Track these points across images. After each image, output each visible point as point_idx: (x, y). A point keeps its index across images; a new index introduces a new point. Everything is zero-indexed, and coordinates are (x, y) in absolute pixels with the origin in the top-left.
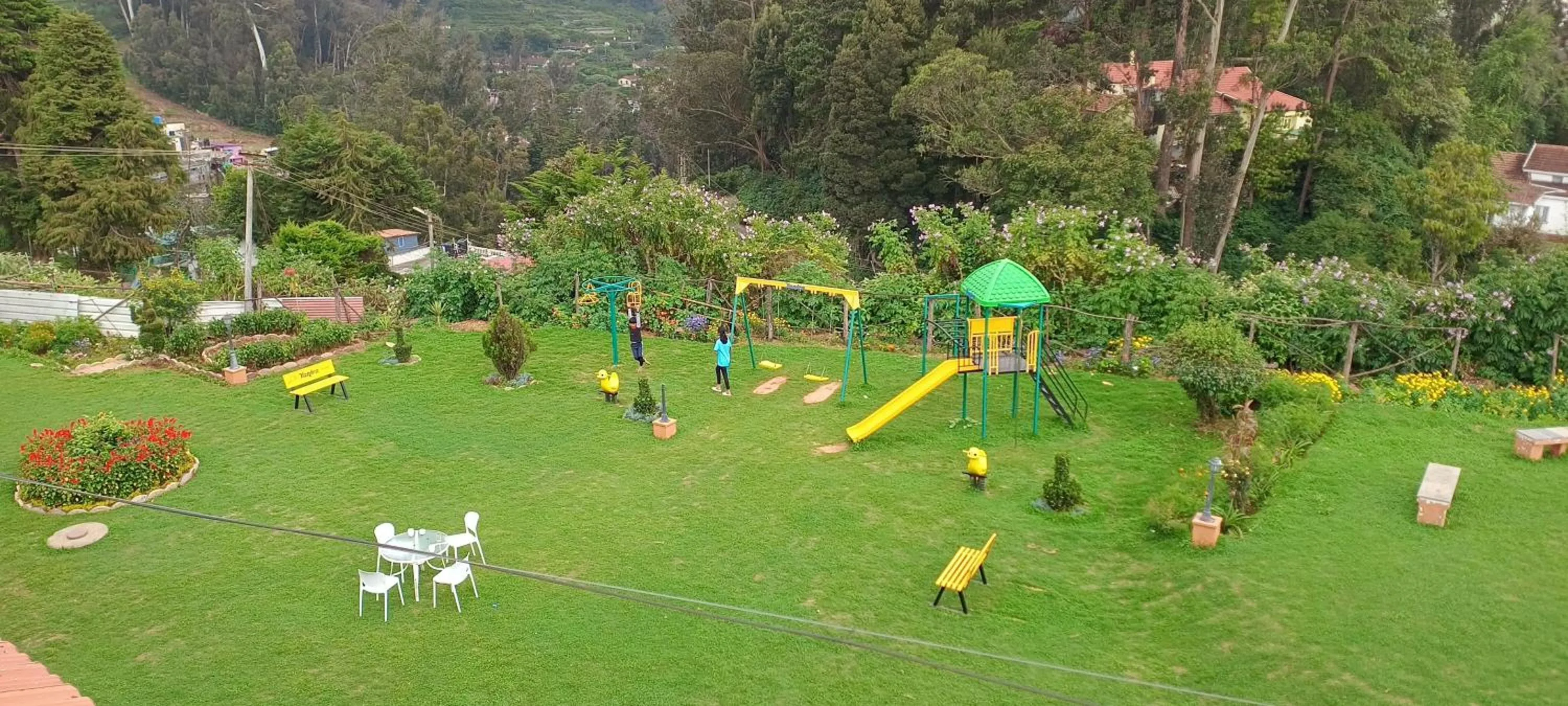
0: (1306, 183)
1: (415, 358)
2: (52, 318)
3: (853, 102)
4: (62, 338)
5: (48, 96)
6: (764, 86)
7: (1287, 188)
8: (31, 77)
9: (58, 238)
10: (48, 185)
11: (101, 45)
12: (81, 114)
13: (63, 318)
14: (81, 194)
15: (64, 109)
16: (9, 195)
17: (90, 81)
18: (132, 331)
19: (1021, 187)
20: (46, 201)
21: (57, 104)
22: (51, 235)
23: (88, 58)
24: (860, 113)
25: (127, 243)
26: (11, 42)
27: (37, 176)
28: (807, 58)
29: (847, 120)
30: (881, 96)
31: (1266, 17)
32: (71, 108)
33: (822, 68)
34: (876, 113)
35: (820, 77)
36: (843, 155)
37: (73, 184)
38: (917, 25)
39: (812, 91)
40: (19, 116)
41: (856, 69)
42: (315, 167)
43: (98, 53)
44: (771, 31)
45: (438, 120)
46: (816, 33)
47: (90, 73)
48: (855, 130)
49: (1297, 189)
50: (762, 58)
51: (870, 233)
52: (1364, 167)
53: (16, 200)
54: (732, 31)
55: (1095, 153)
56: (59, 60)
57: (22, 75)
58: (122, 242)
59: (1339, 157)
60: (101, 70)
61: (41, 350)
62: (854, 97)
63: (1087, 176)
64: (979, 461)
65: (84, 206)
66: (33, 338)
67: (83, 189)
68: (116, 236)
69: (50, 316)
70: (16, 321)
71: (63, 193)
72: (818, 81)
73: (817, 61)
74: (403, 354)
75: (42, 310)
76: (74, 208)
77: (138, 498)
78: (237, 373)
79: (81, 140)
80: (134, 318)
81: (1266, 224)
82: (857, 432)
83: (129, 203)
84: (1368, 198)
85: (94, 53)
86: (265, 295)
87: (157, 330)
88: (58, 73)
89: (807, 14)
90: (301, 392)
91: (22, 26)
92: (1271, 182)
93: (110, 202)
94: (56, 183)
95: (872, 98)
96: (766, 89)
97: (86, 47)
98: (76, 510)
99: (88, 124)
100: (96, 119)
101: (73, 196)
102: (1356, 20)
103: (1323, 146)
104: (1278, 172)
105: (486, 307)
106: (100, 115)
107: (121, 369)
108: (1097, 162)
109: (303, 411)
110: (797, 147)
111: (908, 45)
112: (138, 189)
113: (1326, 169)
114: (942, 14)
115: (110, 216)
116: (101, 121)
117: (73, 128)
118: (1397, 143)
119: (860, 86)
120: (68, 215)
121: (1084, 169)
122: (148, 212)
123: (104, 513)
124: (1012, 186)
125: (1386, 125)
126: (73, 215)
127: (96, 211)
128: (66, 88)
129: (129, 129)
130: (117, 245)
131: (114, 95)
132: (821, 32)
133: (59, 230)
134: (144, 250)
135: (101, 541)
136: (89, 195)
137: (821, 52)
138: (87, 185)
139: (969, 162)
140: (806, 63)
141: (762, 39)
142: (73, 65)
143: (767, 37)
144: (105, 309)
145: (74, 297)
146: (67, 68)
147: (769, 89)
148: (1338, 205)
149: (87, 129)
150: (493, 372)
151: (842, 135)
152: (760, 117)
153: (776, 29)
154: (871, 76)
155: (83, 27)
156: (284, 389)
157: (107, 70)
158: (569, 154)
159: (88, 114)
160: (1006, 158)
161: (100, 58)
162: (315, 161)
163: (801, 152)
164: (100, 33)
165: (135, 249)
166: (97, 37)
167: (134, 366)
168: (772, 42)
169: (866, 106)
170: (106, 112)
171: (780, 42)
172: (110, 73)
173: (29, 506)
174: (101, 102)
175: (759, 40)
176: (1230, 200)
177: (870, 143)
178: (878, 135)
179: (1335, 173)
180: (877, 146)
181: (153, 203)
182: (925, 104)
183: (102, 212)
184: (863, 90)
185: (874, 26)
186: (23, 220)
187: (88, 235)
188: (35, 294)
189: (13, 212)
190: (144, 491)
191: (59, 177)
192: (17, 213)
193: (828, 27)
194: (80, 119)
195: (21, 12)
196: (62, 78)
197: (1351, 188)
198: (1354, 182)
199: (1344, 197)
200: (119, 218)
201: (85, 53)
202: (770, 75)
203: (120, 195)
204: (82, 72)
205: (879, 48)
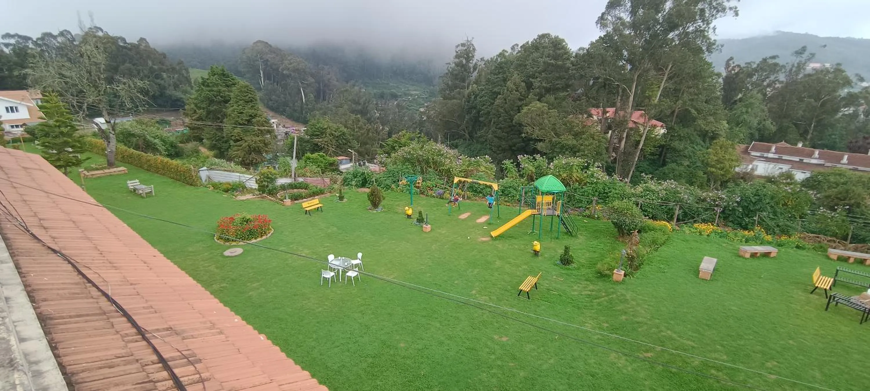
0: (664, 153)
1: (345, 200)
2: (231, 181)
3: (500, 118)
4: (234, 187)
5: (234, 109)
6: (469, 112)
7: (656, 155)
8: (229, 103)
9: (235, 155)
10: (233, 138)
11: (252, 93)
12: (245, 115)
13: (234, 181)
14: (244, 141)
15: (240, 113)
16: (221, 140)
17: (248, 104)
18: (255, 186)
19: (558, 150)
20: (232, 143)
21: (237, 112)
22: (233, 154)
23: (248, 97)
24: (503, 123)
25: (257, 158)
26: (224, 91)
27: (230, 135)
28: (485, 103)
29: (497, 125)
30: (510, 117)
31: (651, 93)
32: (242, 113)
33: (490, 107)
34: (508, 122)
35: (489, 109)
36: (495, 137)
37: (241, 138)
38: (524, 93)
39: (486, 114)
40: (225, 115)
41: (502, 107)
42: (318, 135)
44: (472, 94)
45: (359, 121)
46: (488, 94)
47: (248, 102)
48: (500, 128)
49: (660, 155)
50: (469, 103)
51: (503, 164)
52: (686, 148)
53: (223, 142)
54: (459, 93)
55: (586, 139)
56: (239, 98)
57: (226, 102)
59: (676, 144)
60: (251, 101)
61: (226, 191)
63: (582, 147)
64: (537, 246)
65: (244, 145)
66: (225, 187)
68: (253, 155)
69: (230, 180)
70: (219, 181)
71: (238, 141)
72: (488, 111)
73: (488, 104)
74: (341, 198)
75: (228, 178)
76: (241, 146)
77: (254, 241)
78: (288, 201)
79: (244, 123)
80: (256, 182)
81: (648, 167)
82: (494, 234)
83: (259, 145)
84: (687, 159)
85: (250, 95)
86: (298, 176)
87: (263, 186)
89: (485, 88)
90: (308, 209)
91: (227, 86)
92: (650, 152)
93: (252, 144)
94: (236, 137)
95: (507, 117)
97: (247, 93)
98: (234, 243)
99: (247, 119)
100: (249, 117)
101: (241, 142)
102: (685, 95)
103: (671, 140)
104: (653, 149)
105: (369, 184)
106: (251, 116)
107: (251, 198)
108: (587, 143)
109: (308, 215)
110: (480, 133)
111: (520, 100)
112: (261, 140)
113: (671, 149)
114: (533, 89)
115: (252, 148)
116: (251, 118)
117: (242, 120)
118: (699, 140)
119: (503, 113)
120: (239, 148)
121: (582, 145)
122: (264, 148)
123: (242, 245)
124: (555, 150)
125: (695, 133)
127: (247, 147)
128: (240, 106)
129: (260, 121)
130: (254, 158)
131: (255, 109)
132: (490, 94)
133: (236, 152)
134: (262, 160)
135: (241, 254)
136: (246, 142)
137: (490, 101)
138: (245, 138)
139: (540, 141)
140: (484, 105)
141: (469, 96)
142: (243, 99)
144: (247, 179)
145: (238, 174)
146: (241, 100)
147: (471, 113)
148: (675, 161)
149: (246, 120)
150: (370, 206)
151: (496, 130)
152: (467, 122)
153: (474, 93)
154: (507, 110)
155: (247, 87)
156: (302, 208)
158: (400, 133)
159: (247, 115)
160: (554, 139)
161: (252, 97)
162: (318, 133)
163: (481, 135)
165: (259, 160)
166: (251, 90)
167: (256, 197)
168: (473, 97)
169: (505, 120)
170: (253, 115)
171: (476, 97)
172: (255, 102)
173: (219, 241)
174: (251, 111)
175: (468, 96)
176: (635, 158)
177: (505, 133)
178: (508, 130)
179: (675, 150)
180: (508, 134)
181: (266, 145)
182: (525, 120)
183: (249, 147)
184: (504, 114)
185: (509, 93)
186: (225, 149)
187: (245, 155)
188: (226, 173)
190: (255, 239)
191: (237, 135)
192: (223, 147)
193: (492, 93)
194: (244, 117)
196: (239, 103)
197: (681, 155)
198: (682, 153)
199: (678, 159)
200: (255, 149)
201: (247, 96)
202: (472, 108)
203: (255, 142)
204: (246, 101)
205: (510, 100)
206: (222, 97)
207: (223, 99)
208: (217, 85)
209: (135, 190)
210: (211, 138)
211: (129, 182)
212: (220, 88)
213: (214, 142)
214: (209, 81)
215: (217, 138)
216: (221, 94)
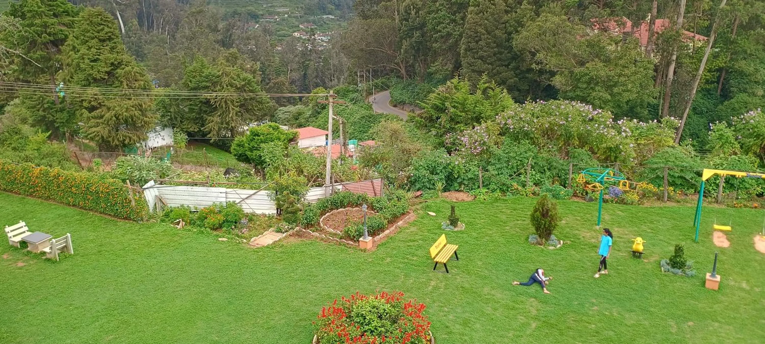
0: (722, 79)
2: (210, 204)
4: (229, 218)
5: (83, 54)
7: (714, 82)
8: (66, 44)
9: (94, 134)
10: (85, 104)
11: (110, 25)
12: (103, 64)
13: (218, 203)
14: (104, 109)
15: (92, 61)
16: (51, 109)
17: (105, 45)
19: (585, 86)
20: (85, 113)
21: (89, 59)
22: (90, 132)
23: (103, 32)
24: (485, 49)
25: (131, 135)
26: (52, 25)
27: (78, 100)
30: (495, 39)
32: (95, 61)
33: (449, 25)
34: (493, 48)
35: (449, 30)
36: (473, 71)
37: (99, 104)
41: (480, 25)
43: (109, 30)
44: (412, 7)
46: (445, 7)
47: (104, 41)
48: (481, 58)
49: (717, 82)
50: (408, 21)
52: (757, 71)
53: (56, 111)
56: (88, 34)
58: (127, 134)
59: (742, 65)
60: (110, 39)
61: (217, 227)
62: (481, 40)
63: (622, 79)
65: (108, 115)
66: (213, 220)
67: (104, 105)
68: (123, 132)
70: (182, 206)
71: (94, 108)
72: (448, 32)
73: (447, 22)
74: (454, 222)
75: (200, 198)
76: (101, 117)
79: (102, 78)
81: (702, 101)
83: (131, 113)
84: (760, 87)
85: (107, 29)
86: (336, 182)
87: (296, 212)
88: (87, 41)
91: (55, 15)
92: (705, 79)
93: (123, 113)
94: (90, 103)
95: (490, 41)
96: (409, 37)
97: (102, 26)
99: (106, 70)
100: (110, 67)
101: (100, 110)
103: (732, 59)
104: (708, 74)
106: (112, 64)
107: (280, 240)
108: (627, 72)
110: (434, 67)
111: (507, 12)
112: (136, 105)
113: (736, 72)
115: (122, 120)
116: (113, 68)
117: (98, 72)
119: (484, 35)
120: (98, 121)
121: (620, 76)
122: (141, 117)
124: (580, 85)
126: (101, 121)
127: (114, 118)
128: (92, 49)
129: (130, 72)
130: (126, 137)
131: (117, 52)
132: (447, 7)
133: (94, 129)
134: (139, 138)
136: (109, 109)
137: (449, 17)
138: (106, 103)
139: (557, 73)
140: (440, 23)
142: (96, 36)
143: (410, 10)
144: (243, 197)
146: (93, 38)
147: (411, 37)
148: (745, 91)
149: (106, 72)
151: (473, 60)
152: (406, 52)
153: (415, 6)
154: (489, 29)
155: (99, 15)
157: (113, 39)
159: (106, 64)
160: (576, 71)
161: (110, 32)
163: (436, 70)
164: (109, 18)
165: (135, 138)
166: (108, 21)
167: (286, 236)
168: (413, 13)
170: (115, 62)
171: (417, 12)
172: (115, 40)
174: (112, 57)
175: (406, 12)
178: (493, 60)
179: (742, 74)
180: (493, 65)
183: (117, 118)
186: (61, 123)
187: (109, 132)
188: (196, 188)
189: (55, 118)
191: (92, 99)
192: (57, 119)
193: (451, 4)
194: (102, 67)
195: (55, 8)
196: (90, 45)
197: (751, 81)
198: (753, 78)
199: (747, 86)
200: (126, 121)
201: (103, 29)
202: (411, 30)
203: (127, 109)
204: (101, 41)
205: (492, 14)
206: (49, 35)
207: (52, 38)
208: (40, 15)
209: (24, 243)
210: (34, 107)
211: (8, 229)
212: (45, 19)
213: (41, 113)
214: (26, 9)
215: (46, 106)
216: (48, 30)
